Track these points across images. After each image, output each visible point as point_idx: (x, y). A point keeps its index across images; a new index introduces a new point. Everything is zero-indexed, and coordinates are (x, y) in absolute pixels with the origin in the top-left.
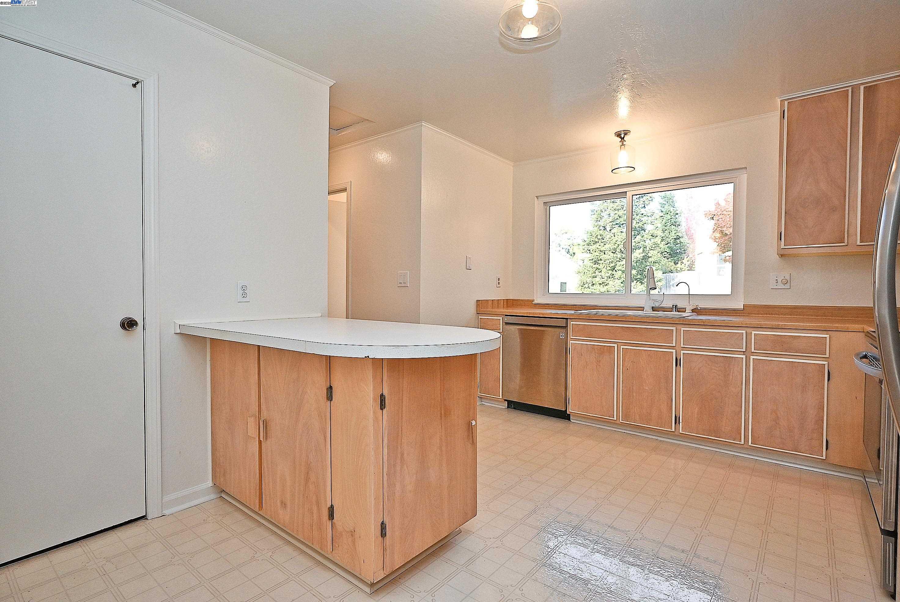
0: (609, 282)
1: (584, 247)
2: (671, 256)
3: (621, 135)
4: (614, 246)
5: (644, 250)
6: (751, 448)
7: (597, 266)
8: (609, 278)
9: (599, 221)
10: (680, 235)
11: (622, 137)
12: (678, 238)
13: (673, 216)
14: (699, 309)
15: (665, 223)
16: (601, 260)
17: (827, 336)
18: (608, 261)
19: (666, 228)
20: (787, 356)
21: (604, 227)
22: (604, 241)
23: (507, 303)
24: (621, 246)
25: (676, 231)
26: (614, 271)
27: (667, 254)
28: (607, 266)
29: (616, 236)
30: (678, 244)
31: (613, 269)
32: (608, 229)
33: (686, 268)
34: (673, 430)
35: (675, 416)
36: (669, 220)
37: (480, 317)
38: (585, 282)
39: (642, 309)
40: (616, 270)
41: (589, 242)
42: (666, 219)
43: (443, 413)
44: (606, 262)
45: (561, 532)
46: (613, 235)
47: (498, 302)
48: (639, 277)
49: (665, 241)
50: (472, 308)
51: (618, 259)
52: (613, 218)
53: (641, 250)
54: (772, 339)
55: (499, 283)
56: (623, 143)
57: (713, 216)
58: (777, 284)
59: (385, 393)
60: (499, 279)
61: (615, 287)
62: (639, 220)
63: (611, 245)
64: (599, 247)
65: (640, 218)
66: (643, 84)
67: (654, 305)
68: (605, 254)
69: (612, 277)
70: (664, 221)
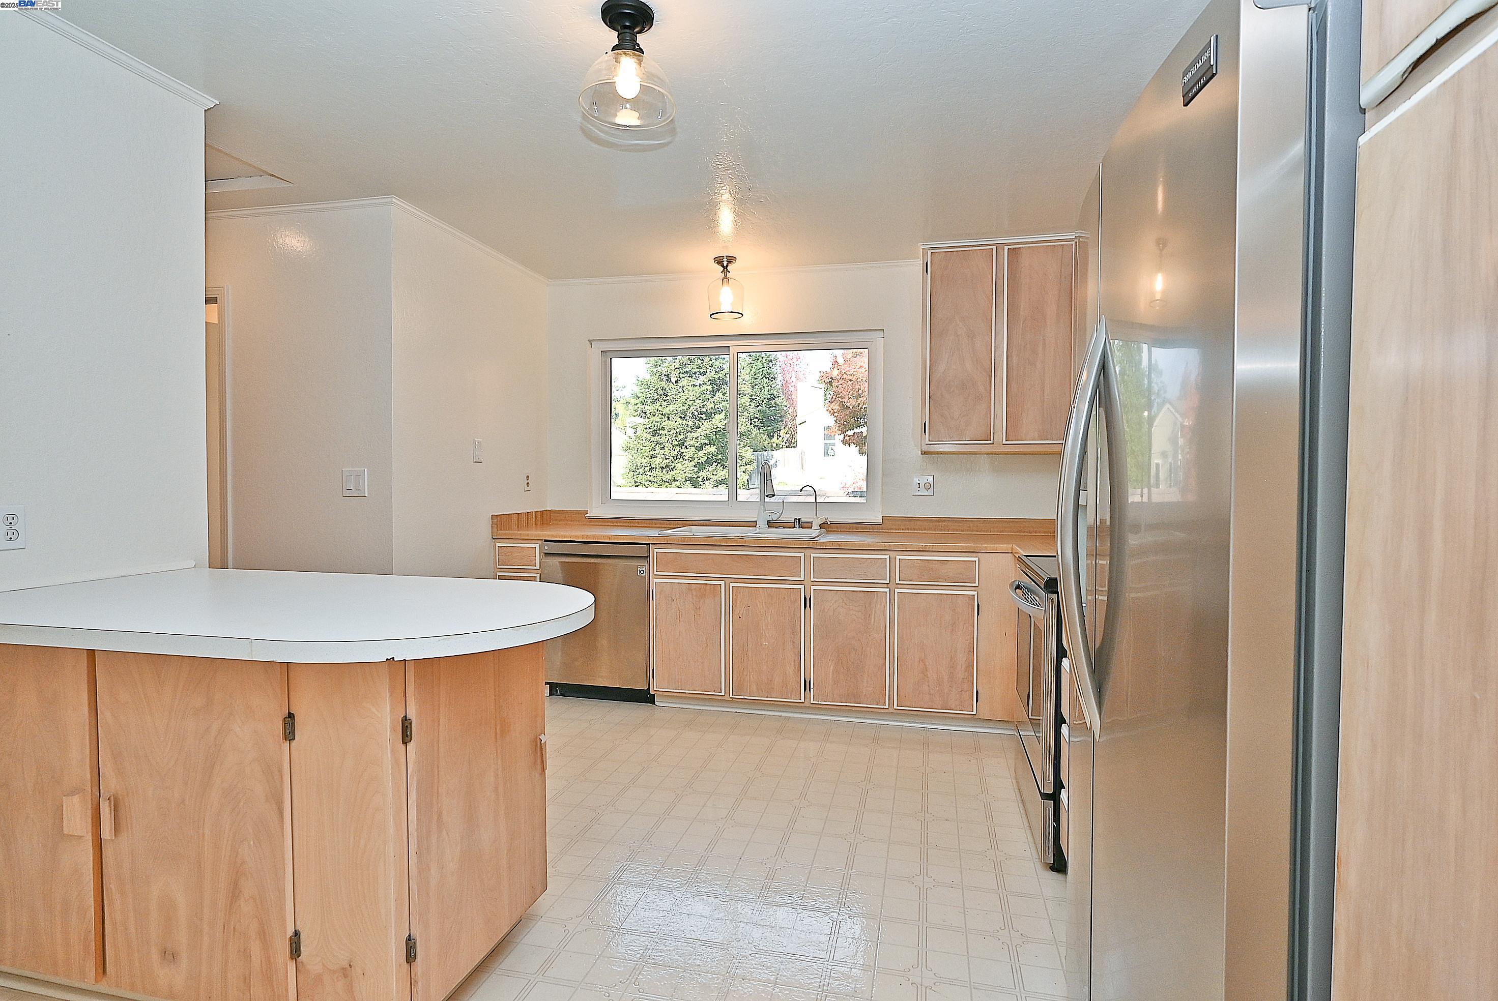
0: (677, 465)
1: (637, 407)
2: (763, 425)
3: (724, 263)
4: (684, 408)
5: (726, 415)
6: (899, 711)
7: (657, 438)
8: (676, 458)
9: (660, 366)
10: (775, 393)
11: (725, 265)
12: (773, 397)
13: (765, 364)
14: (829, 523)
15: (755, 375)
16: (663, 429)
17: (976, 559)
18: (675, 432)
19: (757, 382)
20: (935, 587)
21: (667, 376)
22: (668, 398)
23: (542, 516)
24: (693, 407)
25: (769, 387)
26: (683, 447)
27: (759, 422)
28: (672, 438)
29: (686, 392)
30: (773, 407)
31: (682, 444)
32: (673, 380)
33: (784, 444)
34: (803, 700)
35: (805, 681)
36: (761, 370)
37: (497, 545)
38: (639, 465)
39: (754, 524)
40: (686, 446)
41: (645, 399)
42: (756, 367)
43: (498, 732)
44: (671, 433)
45: (675, 882)
46: (680, 390)
47: (528, 516)
48: (720, 456)
49: (754, 401)
50: (485, 529)
51: (689, 429)
52: (681, 362)
53: (722, 416)
54: (918, 565)
55: (528, 483)
56: (725, 276)
57: (830, 380)
58: (919, 489)
59: (412, 714)
60: (528, 477)
61: (685, 473)
62: (719, 367)
63: (678, 406)
64: (660, 408)
65: (721, 365)
66: (762, 200)
67: (770, 519)
68: (669, 419)
69: (681, 457)
70: (754, 370)
